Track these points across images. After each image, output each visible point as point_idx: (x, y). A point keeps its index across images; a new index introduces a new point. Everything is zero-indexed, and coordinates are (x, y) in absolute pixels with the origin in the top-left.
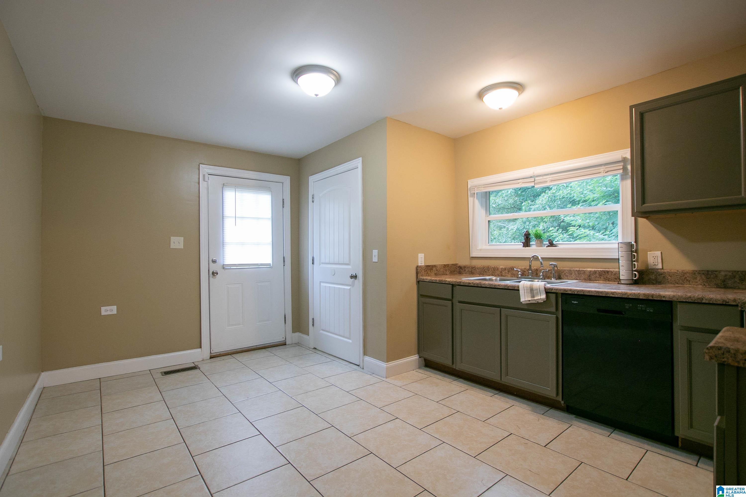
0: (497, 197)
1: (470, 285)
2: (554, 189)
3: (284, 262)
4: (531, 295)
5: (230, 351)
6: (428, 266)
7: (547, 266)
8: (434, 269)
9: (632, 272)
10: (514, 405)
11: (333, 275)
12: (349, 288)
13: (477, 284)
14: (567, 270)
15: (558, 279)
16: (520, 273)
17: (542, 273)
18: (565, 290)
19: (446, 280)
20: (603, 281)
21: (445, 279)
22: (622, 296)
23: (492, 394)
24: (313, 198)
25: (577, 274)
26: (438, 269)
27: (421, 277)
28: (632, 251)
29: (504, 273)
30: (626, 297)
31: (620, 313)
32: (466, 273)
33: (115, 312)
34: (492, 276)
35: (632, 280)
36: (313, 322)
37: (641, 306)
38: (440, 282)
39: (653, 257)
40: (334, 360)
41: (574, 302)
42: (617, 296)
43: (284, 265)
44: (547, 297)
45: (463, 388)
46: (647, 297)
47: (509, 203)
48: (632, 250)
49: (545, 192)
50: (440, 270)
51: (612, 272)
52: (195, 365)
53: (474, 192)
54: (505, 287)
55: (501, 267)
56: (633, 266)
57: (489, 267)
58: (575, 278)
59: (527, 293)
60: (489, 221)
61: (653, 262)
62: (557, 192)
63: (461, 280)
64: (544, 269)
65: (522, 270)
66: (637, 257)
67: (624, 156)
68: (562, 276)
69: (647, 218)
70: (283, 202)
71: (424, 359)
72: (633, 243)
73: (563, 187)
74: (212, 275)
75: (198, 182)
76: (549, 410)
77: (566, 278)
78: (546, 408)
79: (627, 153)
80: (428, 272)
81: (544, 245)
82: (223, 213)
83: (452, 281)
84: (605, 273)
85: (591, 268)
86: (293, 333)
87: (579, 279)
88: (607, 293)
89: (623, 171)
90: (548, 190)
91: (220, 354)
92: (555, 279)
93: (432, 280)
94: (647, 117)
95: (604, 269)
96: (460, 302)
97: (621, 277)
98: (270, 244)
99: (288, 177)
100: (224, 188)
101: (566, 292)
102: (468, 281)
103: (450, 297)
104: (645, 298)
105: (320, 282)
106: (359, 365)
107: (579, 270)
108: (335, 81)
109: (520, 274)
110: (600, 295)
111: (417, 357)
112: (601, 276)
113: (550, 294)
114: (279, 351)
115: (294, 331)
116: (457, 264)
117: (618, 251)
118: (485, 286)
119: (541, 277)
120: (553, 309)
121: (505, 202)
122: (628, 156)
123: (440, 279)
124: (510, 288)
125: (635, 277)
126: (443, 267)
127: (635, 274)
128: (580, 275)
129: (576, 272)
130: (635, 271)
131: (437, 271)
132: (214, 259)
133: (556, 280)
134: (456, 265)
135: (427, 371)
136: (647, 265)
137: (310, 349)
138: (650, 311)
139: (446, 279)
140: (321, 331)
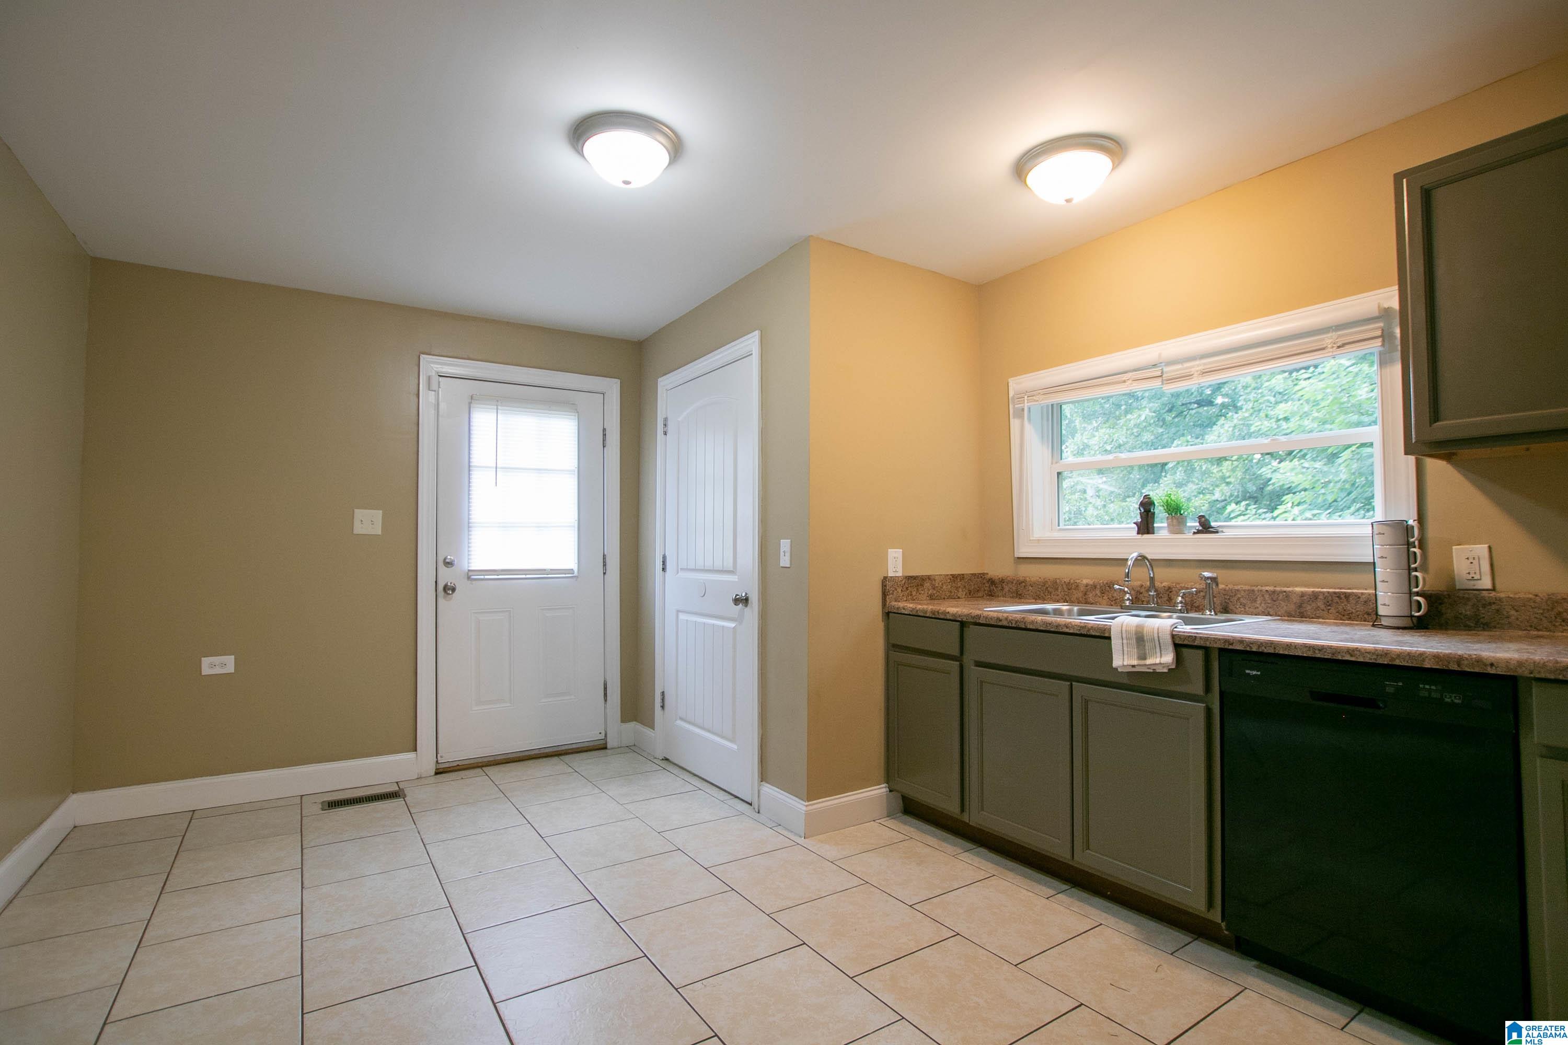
0: (1116, 428)
1: (1000, 624)
2: (1246, 410)
3: (605, 565)
4: (1138, 653)
5: (480, 760)
6: (911, 577)
7: (1193, 580)
8: (927, 584)
9: (1410, 596)
10: (1101, 924)
11: (703, 596)
12: (732, 625)
13: (1016, 622)
14: (1245, 591)
15: (1222, 613)
16: (1128, 596)
17: (1182, 597)
18: (1227, 641)
19: (947, 611)
20: (1334, 619)
21: (944, 609)
22: (1376, 659)
23: (1052, 892)
24: (665, 425)
25: (1269, 601)
26: (937, 585)
27: (893, 603)
28: (1409, 545)
29: (1091, 595)
30: (1386, 663)
31: (1371, 703)
32: (1004, 596)
33: (231, 669)
34: (1064, 602)
35: (1410, 618)
36: (663, 700)
37: (1427, 687)
38: (933, 616)
39: (1468, 559)
40: (700, 789)
41: (1251, 672)
42: (1361, 659)
43: (604, 574)
44: (1179, 659)
45: (983, 872)
46: (1446, 663)
47: (1143, 441)
48: (1408, 541)
49: (1226, 417)
50: (941, 588)
51: (1358, 597)
52: (399, 787)
53: (1022, 405)
54: (1080, 630)
55: (1085, 582)
56: (1412, 581)
57: (1058, 581)
58: (1265, 609)
59: (1128, 648)
60: (1059, 474)
61: (1468, 572)
62: (1254, 416)
63: (980, 612)
64: (1187, 588)
65: (1134, 591)
66: (1421, 559)
67: (1386, 306)
68: (1231, 607)
69: (1448, 458)
70: (604, 435)
71: (902, 796)
72: (1411, 522)
73: (1268, 404)
74: (443, 593)
75: (416, 392)
76: (1189, 943)
77: (1243, 609)
78: (1184, 938)
79: (1390, 298)
80: (911, 592)
81: (1189, 529)
82: (469, 458)
83: (960, 613)
84: (1341, 599)
85: (1306, 586)
86: (622, 724)
87: (1274, 614)
88: (1336, 650)
89: (1383, 341)
90: (1232, 412)
91: (458, 765)
92: (1213, 613)
93: (917, 611)
94: (1440, 196)
95: (1338, 588)
96: (979, 664)
97: (1382, 611)
98: (574, 527)
99: (617, 380)
100: (471, 405)
101: (1231, 647)
102: (995, 615)
103: (955, 652)
104: (1438, 667)
105: (678, 611)
106: (750, 802)
107: (1274, 592)
108: (669, 153)
109: (1128, 599)
110: (1318, 655)
111: (884, 790)
112: (1329, 608)
113: (1185, 650)
114: (583, 763)
115: (625, 719)
116: (984, 574)
117: (1372, 543)
118: (1034, 628)
119: (1180, 608)
120: (1198, 687)
121: (1134, 439)
122: (1395, 304)
123: (936, 608)
124: (1093, 634)
125: (1419, 610)
126: (949, 581)
127: (1419, 603)
128: (1277, 603)
129: (1267, 596)
130: (1417, 594)
131: (934, 589)
132: (449, 557)
133: (1216, 614)
134: (983, 577)
135: (905, 823)
136: (1452, 579)
137: (655, 761)
138: (1452, 700)
139: (948, 609)
140: (679, 722)
